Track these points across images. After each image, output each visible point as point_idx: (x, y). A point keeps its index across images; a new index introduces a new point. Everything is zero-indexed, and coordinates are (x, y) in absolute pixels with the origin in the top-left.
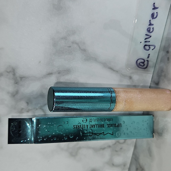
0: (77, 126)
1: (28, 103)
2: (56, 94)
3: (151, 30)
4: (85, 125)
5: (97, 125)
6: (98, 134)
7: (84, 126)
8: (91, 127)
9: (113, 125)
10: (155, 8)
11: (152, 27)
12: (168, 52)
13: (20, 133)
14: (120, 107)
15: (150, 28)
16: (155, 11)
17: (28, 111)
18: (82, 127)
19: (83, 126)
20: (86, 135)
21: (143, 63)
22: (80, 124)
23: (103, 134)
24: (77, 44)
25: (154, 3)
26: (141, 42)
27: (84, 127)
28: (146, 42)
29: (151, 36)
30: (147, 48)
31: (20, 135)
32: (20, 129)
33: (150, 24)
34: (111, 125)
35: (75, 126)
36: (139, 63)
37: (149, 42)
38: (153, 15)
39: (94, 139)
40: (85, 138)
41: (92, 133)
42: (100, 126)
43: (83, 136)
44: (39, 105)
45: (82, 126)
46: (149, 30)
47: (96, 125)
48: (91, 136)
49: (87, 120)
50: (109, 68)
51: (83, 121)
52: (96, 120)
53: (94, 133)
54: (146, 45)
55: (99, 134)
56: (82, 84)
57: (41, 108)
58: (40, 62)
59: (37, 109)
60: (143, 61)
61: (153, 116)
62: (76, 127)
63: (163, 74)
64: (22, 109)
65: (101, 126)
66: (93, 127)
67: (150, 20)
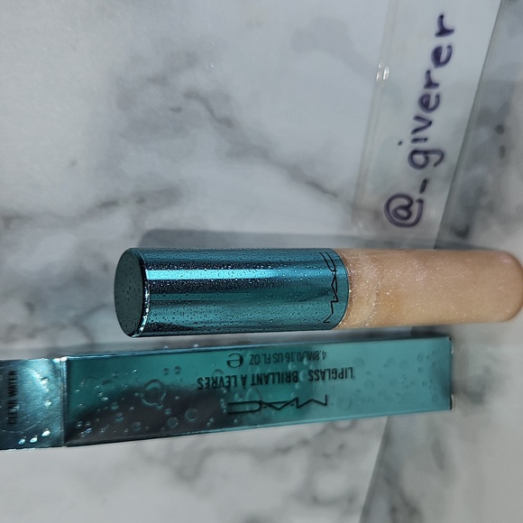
0: (211, 382)
1: (31, 307)
2: (152, 275)
3: (432, 103)
4: (235, 377)
5: (277, 377)
6: (279, 406)
7: (233, 380)
8: (256, 382)
9: (327, 374)
10: (443, 31)
11: (434, 92)
12: (500, 129)
13: (13, 413)
14: (360, 315)
15: (428, 96)
16: (444, 41)
17: (32, 335)
18: (226, 384)
19: (229, 382)
20: (240, 408)
21: (407, 208)
22: (218, 375)
23: (295, 403)
24: (204, 101)
25: (442, 17)
26: (400, 143)
27: (233, 384)
28: (415, 140)
29: (430, 123)
30: (419, 158)
31: (13, 420)
32: (12, 398)
33: (430, 84)
34: (319, 374)
35: (204, 382)
36: (395, 211)
37: (426, 140)
38: (437, 54)
39: (265, 422)
40: (236, 421)
41: (260, 403)
42: (285, 377)
43: (230, 413)
44: (71, 314)
45: (226, 380)
46: (425, 103)
47: (273, 374)
48: (257, 413)
49: (241, 360)
50: (307, 183)
51: (229, 363)
52: (272, 359)
53: (265, 403)
54: (415, 152)
55: (282, 405)
56: (218, 236)
57: (79, 323)
58: (73, 163)
59: (63, 327)
60: (405, 202)
61: (450, 339)
62: (208, 384)
63: (484, 201)
64: (12, 328)
65: (289, 377)
66: (264, 381)
67: (428, 72)
